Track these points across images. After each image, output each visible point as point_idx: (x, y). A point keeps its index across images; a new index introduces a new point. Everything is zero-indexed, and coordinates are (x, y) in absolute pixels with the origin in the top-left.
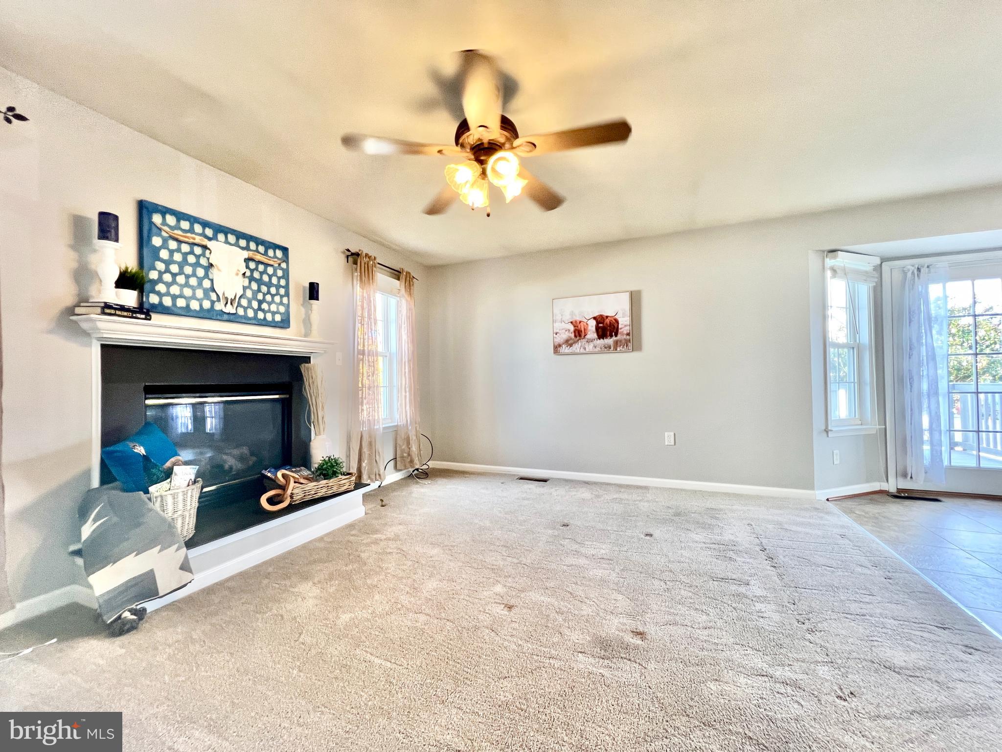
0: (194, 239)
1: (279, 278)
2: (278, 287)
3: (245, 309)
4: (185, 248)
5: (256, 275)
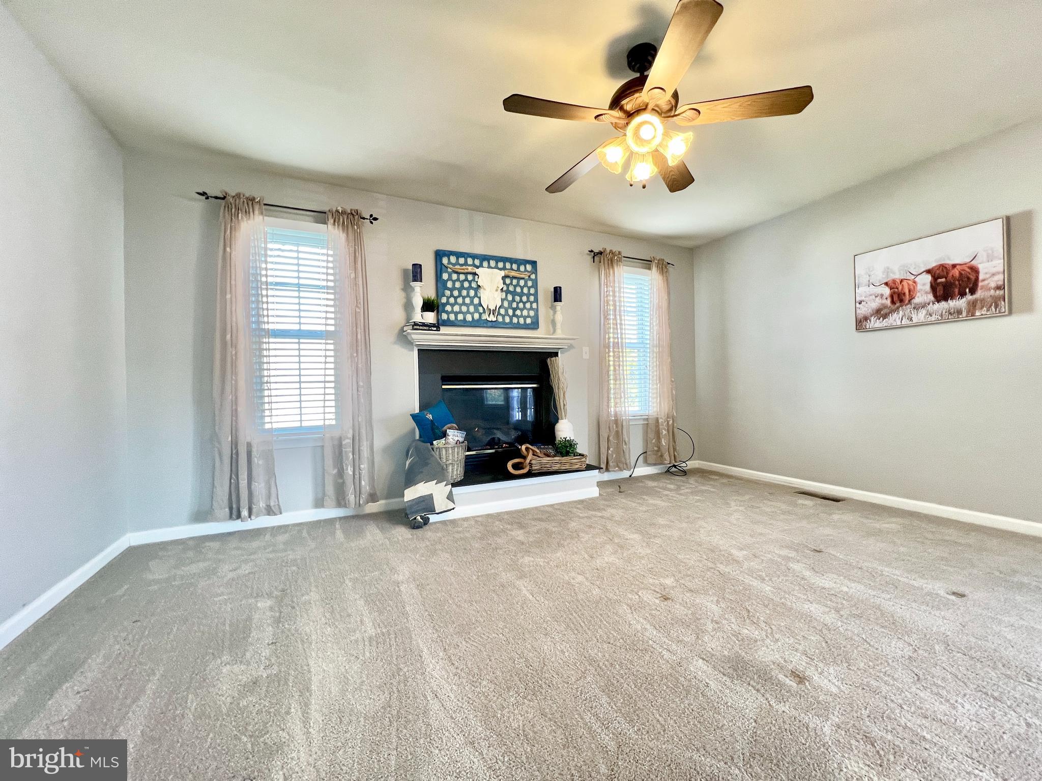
0: (467, 269)
1: (529, 288)
2: (528, 295)
3: (503, 317)
4: (462, 277)
5: (511, 288)
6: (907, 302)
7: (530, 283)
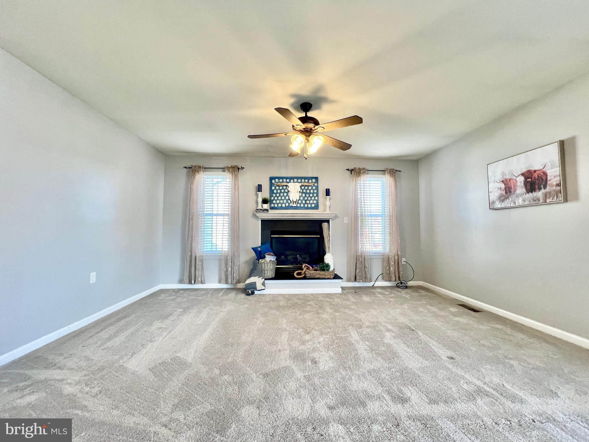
1: (314, 190)
6: (513, 193)
7: (314, 188)
